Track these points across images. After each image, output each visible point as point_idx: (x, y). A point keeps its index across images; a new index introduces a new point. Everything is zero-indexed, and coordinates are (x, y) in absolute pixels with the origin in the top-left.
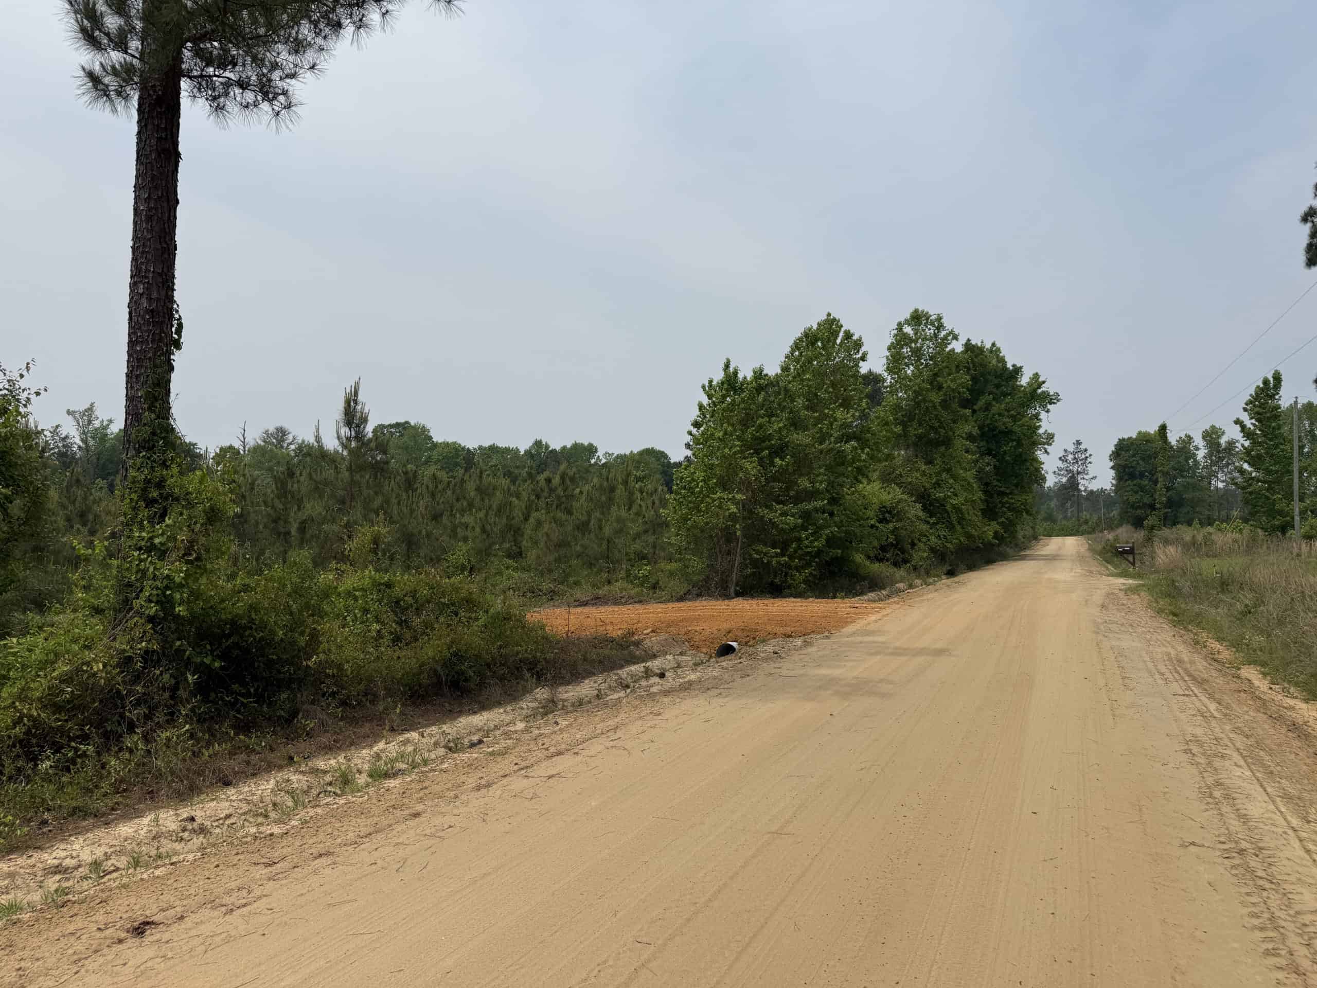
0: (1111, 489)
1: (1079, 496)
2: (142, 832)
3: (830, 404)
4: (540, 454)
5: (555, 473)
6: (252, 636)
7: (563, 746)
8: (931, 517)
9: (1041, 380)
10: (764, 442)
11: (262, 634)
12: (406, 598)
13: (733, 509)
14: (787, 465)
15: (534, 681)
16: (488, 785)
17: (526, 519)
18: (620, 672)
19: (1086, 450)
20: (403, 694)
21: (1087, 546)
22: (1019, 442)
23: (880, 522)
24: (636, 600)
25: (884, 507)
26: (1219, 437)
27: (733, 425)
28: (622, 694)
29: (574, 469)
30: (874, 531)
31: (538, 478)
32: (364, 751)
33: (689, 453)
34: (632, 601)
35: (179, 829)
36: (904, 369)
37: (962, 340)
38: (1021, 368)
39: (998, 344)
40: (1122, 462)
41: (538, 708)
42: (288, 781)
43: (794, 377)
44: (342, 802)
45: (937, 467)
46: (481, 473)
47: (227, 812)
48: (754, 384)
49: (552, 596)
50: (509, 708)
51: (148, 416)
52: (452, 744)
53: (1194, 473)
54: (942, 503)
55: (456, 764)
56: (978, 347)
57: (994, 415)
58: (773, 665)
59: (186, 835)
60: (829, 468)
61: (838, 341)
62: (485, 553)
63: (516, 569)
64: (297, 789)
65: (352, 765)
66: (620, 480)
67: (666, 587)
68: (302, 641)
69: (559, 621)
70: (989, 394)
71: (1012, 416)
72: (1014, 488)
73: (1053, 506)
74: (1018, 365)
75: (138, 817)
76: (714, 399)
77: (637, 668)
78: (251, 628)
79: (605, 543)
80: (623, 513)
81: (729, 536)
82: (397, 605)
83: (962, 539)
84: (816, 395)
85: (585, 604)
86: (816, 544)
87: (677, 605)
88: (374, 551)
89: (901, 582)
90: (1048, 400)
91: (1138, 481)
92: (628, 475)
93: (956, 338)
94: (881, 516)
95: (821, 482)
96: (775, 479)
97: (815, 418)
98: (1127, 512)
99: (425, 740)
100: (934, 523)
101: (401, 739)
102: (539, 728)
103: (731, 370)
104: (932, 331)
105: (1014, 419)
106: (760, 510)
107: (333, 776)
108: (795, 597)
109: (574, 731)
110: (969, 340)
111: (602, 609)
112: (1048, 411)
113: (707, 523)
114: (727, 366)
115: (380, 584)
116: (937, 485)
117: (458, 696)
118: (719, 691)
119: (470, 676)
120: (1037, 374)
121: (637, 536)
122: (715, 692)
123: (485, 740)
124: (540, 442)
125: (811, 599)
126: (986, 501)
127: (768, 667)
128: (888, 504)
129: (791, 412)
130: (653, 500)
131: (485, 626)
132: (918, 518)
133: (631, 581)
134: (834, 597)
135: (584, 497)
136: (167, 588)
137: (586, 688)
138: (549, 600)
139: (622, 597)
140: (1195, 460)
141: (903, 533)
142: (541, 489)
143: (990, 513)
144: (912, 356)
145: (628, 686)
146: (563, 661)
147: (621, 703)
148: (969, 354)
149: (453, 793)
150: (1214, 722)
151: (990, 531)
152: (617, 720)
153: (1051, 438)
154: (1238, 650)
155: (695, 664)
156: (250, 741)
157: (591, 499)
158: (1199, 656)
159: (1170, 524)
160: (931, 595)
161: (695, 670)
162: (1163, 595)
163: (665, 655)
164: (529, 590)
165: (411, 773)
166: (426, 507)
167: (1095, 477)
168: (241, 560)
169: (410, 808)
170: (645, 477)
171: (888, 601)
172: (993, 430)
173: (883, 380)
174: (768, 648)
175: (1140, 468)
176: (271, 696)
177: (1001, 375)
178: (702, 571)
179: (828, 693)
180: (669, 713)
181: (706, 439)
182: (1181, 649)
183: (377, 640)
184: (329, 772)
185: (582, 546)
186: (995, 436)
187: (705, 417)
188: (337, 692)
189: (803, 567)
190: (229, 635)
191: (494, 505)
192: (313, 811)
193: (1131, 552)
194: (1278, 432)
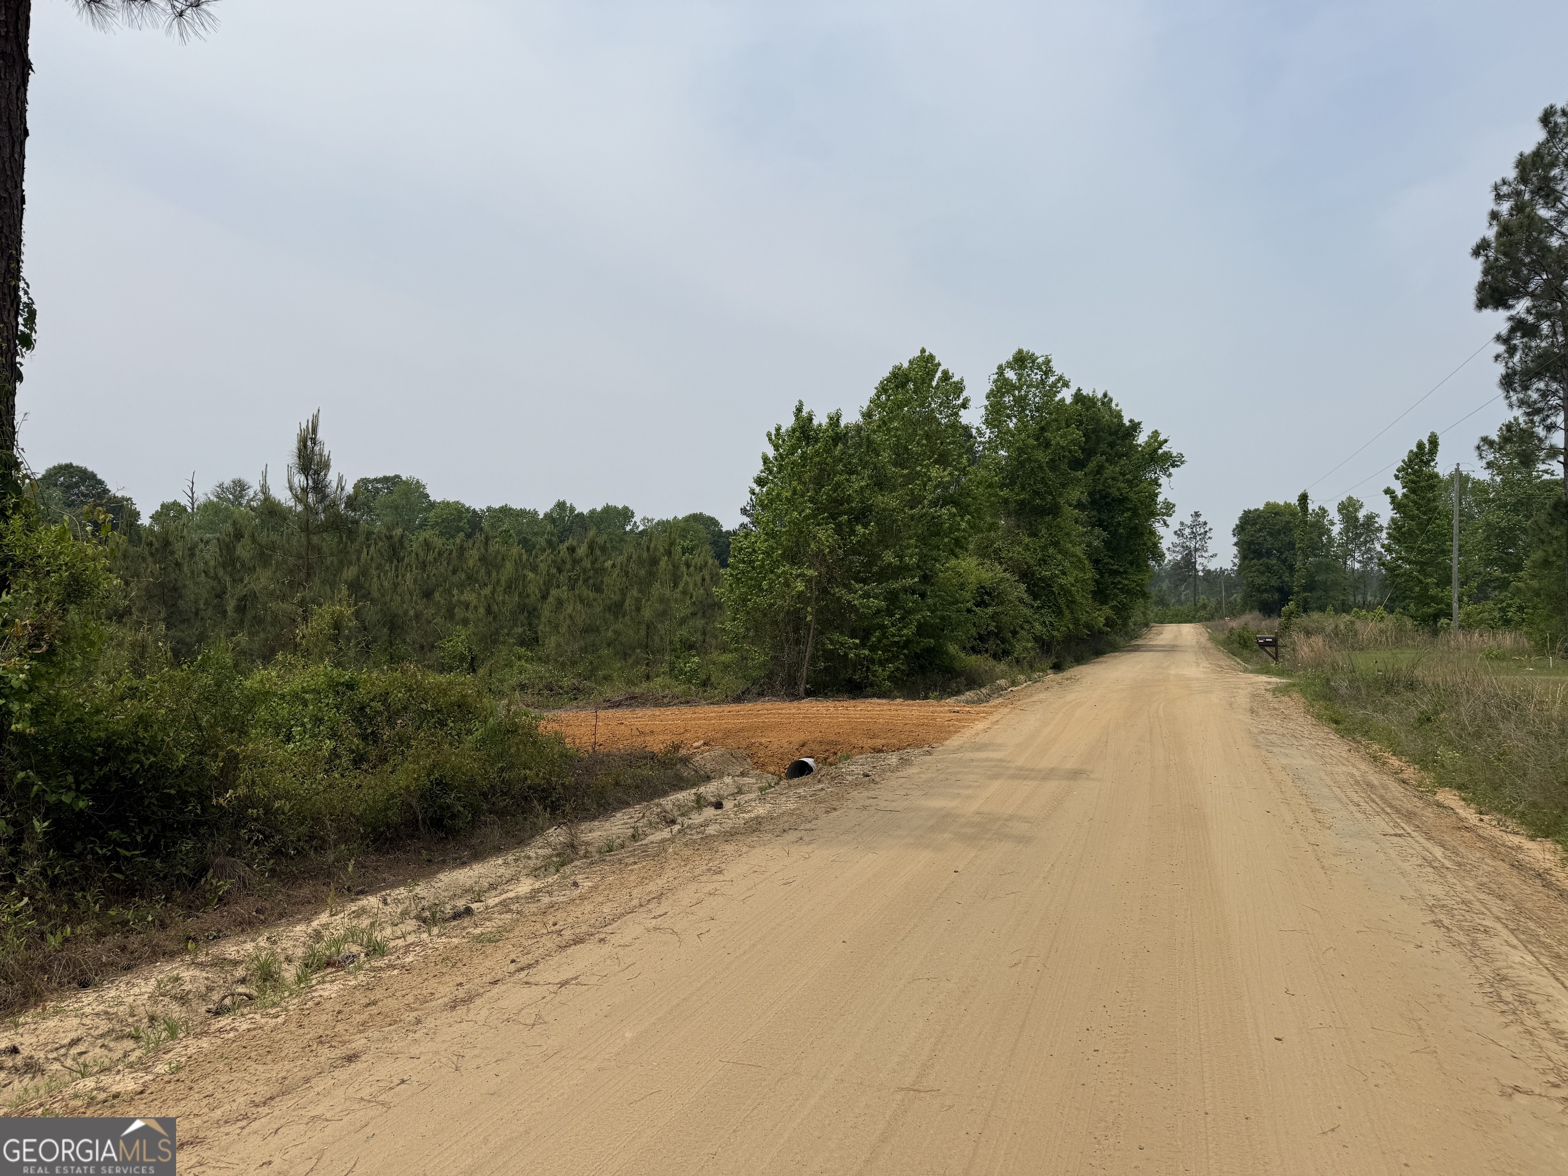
0: (1232, 570)
1: (1196, 576)
3: (923, 460)
4: (564, 518)
5: (581, 542)
6: (139, 762)
7: (584, 928)
8: (1035, 599)
9: (1161, 438)
10: (841, 505)
11: (152, 759)
12: (372, 704)
13: (800, 586)
14: (871, 534)
15: (547, 816)
16: (468, 1000)
17: (544, 597)
18: (663, 801)
19: (1205, 523)
20: (364, 838)
21: (1207, 635)
22: (1135, 514)
23: (977, 605)
24: (683, 700)
25: (983, 587)
26: (1356, 510)
27: (805, 483)
28: (665, 834)
29: (605, 537)
30: (970, 616)
31: (561, 547)
32: (298, 928)
33: (746, 520)
34: (677, 701)
36: (1005, 421)
37: (1073, 390)
38: (1139, 423)
39: (1110, 394)
40: (1246, 538)
41: (551, 856)
42: (177, 979)
43: (879, 426)
44: (245, 1026)
45: (1043, 540)
46: (487, 539)
47: (73, 1035)
48: (830, 433)
49: (576, 694)
50: (510, 858)
52: (427, 914)
53: (1328, 551)
54: (1047, 583)
55: (426, 957)
56: (1089, 398)
57: (1106, 479)
58: (866, 794)
60: (922, 540)
61: (934, 384)
62: (491, 640)
63: (529, 660)
64: (190, 991)
65: (279, 950)
66: (661, 550)
67: (719, 684)
68: (214, 767)
69: (583, 730)
70: (1101, 455)
71: (1128, 481)
72: (1128, 566)
73: (1164, 588)
74: (1136, 421)
76: (781, 451)
77: (685, 796)
78: (137, 751)
79: (643, 627)
80: (668, 592)
81: (797, 622)
82: (360, 713)
83: (1071, 627)
84: (906, 449)
85: (618, 705)
86: (905, 631)
87: (735, 707)
88: (335, 639)
89: (1002, 678)
90: (1170, 462)
91: (1265, 560)
92: (672, 544)
93: (1066, 385)
94: (979, 599)
95: (911, 557)
96: (855, 552)
97: (902, 476)
98: (1251, 596)
99: (388, 909)
100: (1038, 607)
101: (354, 909)
102: (550, 894)
103: (804, 414)
104: (1039, 377)
105: (1130, 483)
106: (837, 590)
107: (248, 969)
108: (879, 698)
109: (601, 899)
110: (1079, 390)
111: (640, 712)
112: (1169, 475)
113: (771, 605)
114: (799, 410)
115: (338, 684)
116: (1043, 561)
117: (442, 839)
118: (797, 834)
119: (459, 811)
120: (1156, 431)
121: (683, 621)
122: (792, 836)
123: (474, 906)
124: (564, 503)
125: (899, 701)
126: (1096, 581)
127: (859, 796)
128: (988, 584)
129: (875, 468)
130: (703, 576)
131: (483, 741)
132: (1021, 600)
133: (676, 677)
134: (926, 697)
135: (617, 571)
137: (617, 825)
138: (571, 700)
139: (664, 697)
140: (1330, 537)
141: (1005, 619)
142: (563, 561)
143: (1101, 595)
144: (1015, 406)
145: (673, 822)
146: (589, 786)
147: (665, 851)
148: (1079, 407)
149: (415, 1014)
150: (1449, 876)
151: (1100, 616)
152: (661, 882)
153: (1169, 508)
154: (1424, 768)
155: (761, 789)
156: (130, 915)
157: (627, 574)
158: (1385, 777)
159: (1305, 611)
160: (1042, 696)
161: (762, 799)
162: (1319, 696)
163: (721, 777)
164: (546, 687)
165: (360, 968)
166: (415, 581)
167: (1214, 555)
168: (151, 650)
169: (344, 1043)
170: (693, 549)
171: (991, 703)
172: (1106, 497)
173: (981, 434)
174: (855, 767)
175: (1267, 545)
176: (167, 847)
177: (1116, 433)
178: (764, 664)
179: (946, 835)
180: (734, 870)
181: (771, 501)
182: (1364, 769)
183: (330, 761)
184: (241, 962)
185: (615, 632)
186: (1108, 504)
187: (771, 472)
188: (266, 838)
189: (888, 661)
190: (104, 761)
191: (503, 580)
192: (193, 1046)
193: (1274, 643)
194: (1433, 505)
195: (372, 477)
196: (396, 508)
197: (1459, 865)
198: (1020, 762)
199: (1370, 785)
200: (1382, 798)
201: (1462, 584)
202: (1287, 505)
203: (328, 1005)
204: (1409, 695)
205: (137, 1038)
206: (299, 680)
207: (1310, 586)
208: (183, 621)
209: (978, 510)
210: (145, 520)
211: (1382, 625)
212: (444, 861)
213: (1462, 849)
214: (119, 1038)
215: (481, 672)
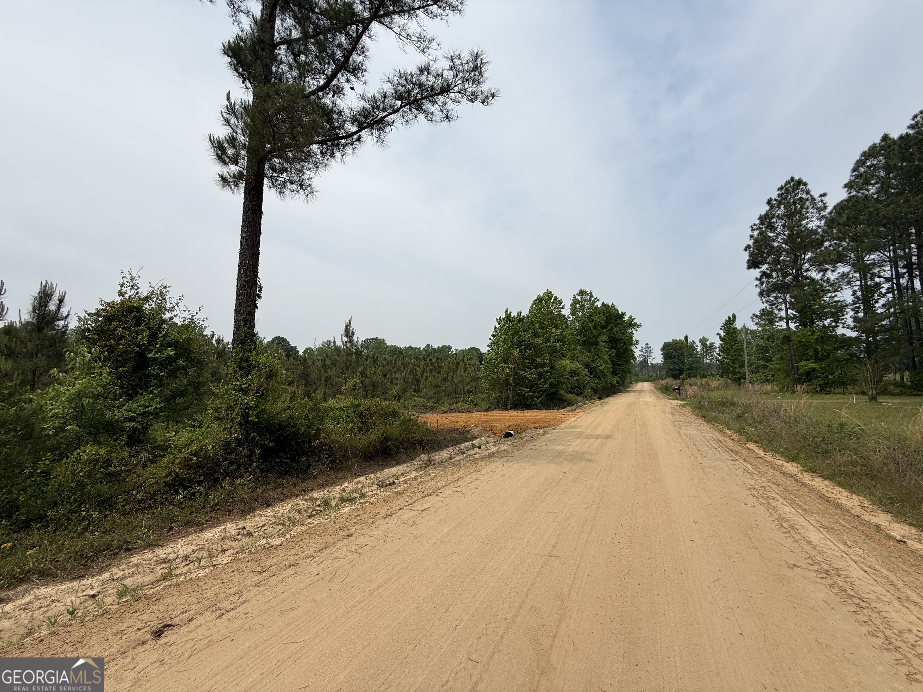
0: (661, 363)
1: (648, 366)
2: (216, 536)
3: (550, 326)
4: (429, 350)
5: (434, 357)
6: (289, 431)
7: (431, 490)
8: (591, 374)
9: (633, 318)
10: (522, 343)
11: (294, 430)
12: (365, 411)
13: (508, 371)
14: (532, 352)
15: (421, 450)
16: (391, 515)
17: (422, 376)
18: (460, 446)
19: (651, 347)
20: (361, 456)
21: (653, 386)
22: (625, 344)
23: (570, 376)
24: (468, 410)
25: (572, 370)
26: (706, 341)
27: (509, 336)
28: (461, 457)
29: (442, 355)
30: (568, 380)
31: (427, 359)
32: (338, 487)
33: (489, 349)
34: (466, 411)
35: (236, 534)
36: (577, 313)
37: (601, 302)
38: (625, 313)
39: (614, 304)
40: (666, 352)
41: (422, 464)
42: (298, 504)
43: (534, 316)
44: (317, 522)
45: (593, 354)
46: (404, 357)
47: (263, 523)
48: (518, 319)
49: (432, 408)
50: (408, 464)
51: (243, 329)
52: (380, 483)
53: (697, 356)
54: (595, 368)
55: (378, 499)
56: (607, 305)
57: (614, 332)
58: (531, 444)
59: (239, 537)
60: (550, 354)
61: (552, 301)
62: (404, 391)
63: (417, 397)
64: (302, 509)
65: (331, 495)
66: (461, 360)
67: (480, 405)
68: (313, 432)
69: (434, 421)
70: (612, 324)
71: (622, 333)
72: (624, 362)
73: (637, 370)
75: (217, 526)
76: (501, 325)
77: (468, 444)
78: (289, 427)
79: (454, 386)
80: (463, 374)
81: (507, 383)
82: (361, 415)
83: (604, 384)
84: (543, 323)
85: (446, 412)
86: (545, 386)
87: (486, 413)
88: (354, 390)
89: (580, 402)
90: (636, 326)
91: (673, 359)
92: (464, 357)
93: (598, 300)
94: (571, 374)
95: (547, 360)
96: (527, 359)
97: (543, 332)
98: (669, 372)
99: (367, 481)
100: (592, 377)
101: (356, 481)
102: (421, 478)
104: (588, 298)
105: (623, 333)
106: (521, 372)
107: (321, 501)
109: (438, 480)
110: (603, 302)
111: (453, 415)
112: (637, 331)
113: (498, 377)
114: (507, 311)
115: (354, 405)
116: (593, 361)
117: (386, 457)
118: (507, 458)
119: (392, 448)
120: (631, 316)
121: (468, 383)
122: (505, 459)
123: (396, 481)
124: (429, 345)
125: (543, 410)
126: (613, 368)
127: (530, 445)
128: (574, 369)
129: (533, 330)
130: (474, 368)
131: (400, 424)
132: (586, 375)
133: (466, 403)
135: (445, 367)
136: (246, 409)
137: (445, 454)
138: (430, 410)
139: (461, 409)
140: (697, 351)
141: (580, 381)
142: (428, 364)
143: (614, 373)
144: (580, 308)
145: (464, 453)
146: (435, 440)
147: (460, 463)
148: (603, 308)
149: (372, 520)
150: (755, 476)
151: (615, 380)
152: (459, 474)
153: (637, 342)
154: (740, 434)
155: (495, 442)
156: (284, 481)
157: (449, 367)
158: (725, 438)
159: (689, 377)
160: (595, 408)
161: (495, 446)
162: (696, 408)
163: (481, 437)
164: (422, 406)
165: (356, 502)
166: (381, 371)
167: (654, 358)
168: (297, 393)
169: (348, 530)
170: (471, 359)
171: (577, 411)
172: (615, 338)
173: (569, 318)
174: (528, 435)
175: (674, 354)
176: (298, 459)
177: (617, 316)
178: (496, 398)
179: (561, 459)
180: (484, 471)
181: (497, 342)
182: (717, 435)
183: (351, 430)
184: (318, 499)
185: (445, 387)
186: (615, 341)
187: (497, 332)
188: (329, 456)
189: (539, 396)
190: (278, 431)
191: (409, 370)
192: (300, 529)
193: (678, 389)
194: (735, 339)
195: (369, 338)
196: (377, 348)
197: (759, 472)
198: (587, 433)
199: (720, 441)
200: (725, 446)
201: (749, 367)
202: (680, 340)
203: (344, 516)
204: (732, 407)
205: (283, 525)
206: (342, 404)
207: (691, 368)
208: (310, 385)
209: (569, 343)
210: (301, 353)
211: (719, 382)
212: (387, 465)
213: (759, 466)
214: (278, 525)
215: (402, 401)
